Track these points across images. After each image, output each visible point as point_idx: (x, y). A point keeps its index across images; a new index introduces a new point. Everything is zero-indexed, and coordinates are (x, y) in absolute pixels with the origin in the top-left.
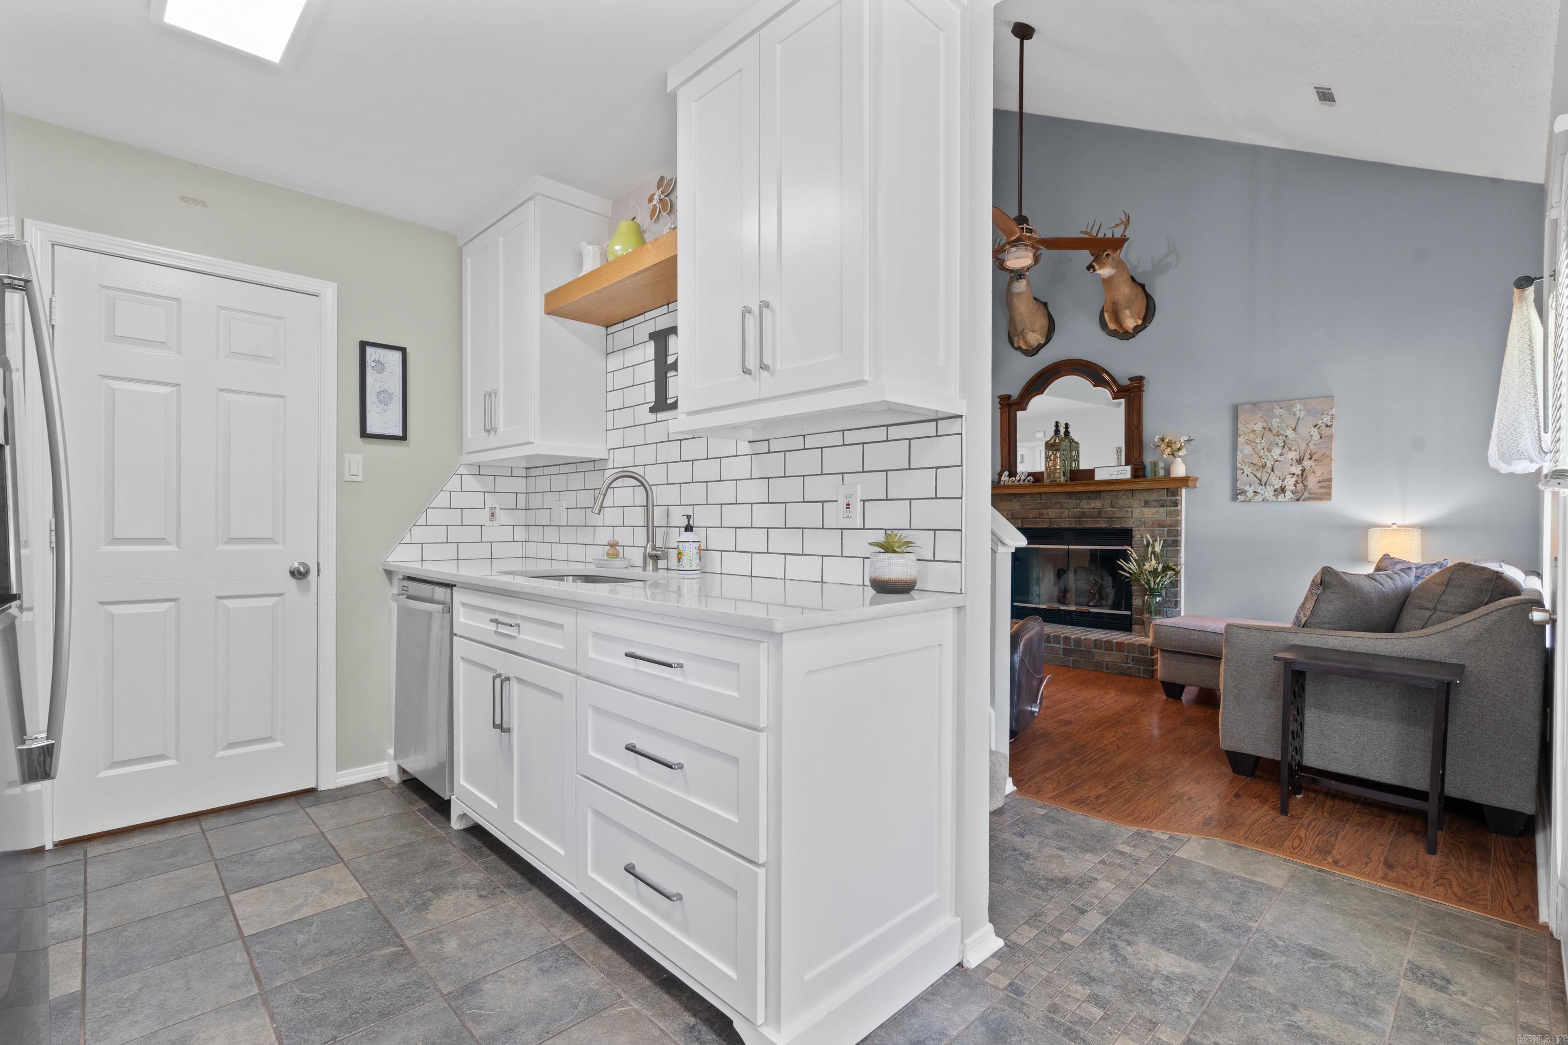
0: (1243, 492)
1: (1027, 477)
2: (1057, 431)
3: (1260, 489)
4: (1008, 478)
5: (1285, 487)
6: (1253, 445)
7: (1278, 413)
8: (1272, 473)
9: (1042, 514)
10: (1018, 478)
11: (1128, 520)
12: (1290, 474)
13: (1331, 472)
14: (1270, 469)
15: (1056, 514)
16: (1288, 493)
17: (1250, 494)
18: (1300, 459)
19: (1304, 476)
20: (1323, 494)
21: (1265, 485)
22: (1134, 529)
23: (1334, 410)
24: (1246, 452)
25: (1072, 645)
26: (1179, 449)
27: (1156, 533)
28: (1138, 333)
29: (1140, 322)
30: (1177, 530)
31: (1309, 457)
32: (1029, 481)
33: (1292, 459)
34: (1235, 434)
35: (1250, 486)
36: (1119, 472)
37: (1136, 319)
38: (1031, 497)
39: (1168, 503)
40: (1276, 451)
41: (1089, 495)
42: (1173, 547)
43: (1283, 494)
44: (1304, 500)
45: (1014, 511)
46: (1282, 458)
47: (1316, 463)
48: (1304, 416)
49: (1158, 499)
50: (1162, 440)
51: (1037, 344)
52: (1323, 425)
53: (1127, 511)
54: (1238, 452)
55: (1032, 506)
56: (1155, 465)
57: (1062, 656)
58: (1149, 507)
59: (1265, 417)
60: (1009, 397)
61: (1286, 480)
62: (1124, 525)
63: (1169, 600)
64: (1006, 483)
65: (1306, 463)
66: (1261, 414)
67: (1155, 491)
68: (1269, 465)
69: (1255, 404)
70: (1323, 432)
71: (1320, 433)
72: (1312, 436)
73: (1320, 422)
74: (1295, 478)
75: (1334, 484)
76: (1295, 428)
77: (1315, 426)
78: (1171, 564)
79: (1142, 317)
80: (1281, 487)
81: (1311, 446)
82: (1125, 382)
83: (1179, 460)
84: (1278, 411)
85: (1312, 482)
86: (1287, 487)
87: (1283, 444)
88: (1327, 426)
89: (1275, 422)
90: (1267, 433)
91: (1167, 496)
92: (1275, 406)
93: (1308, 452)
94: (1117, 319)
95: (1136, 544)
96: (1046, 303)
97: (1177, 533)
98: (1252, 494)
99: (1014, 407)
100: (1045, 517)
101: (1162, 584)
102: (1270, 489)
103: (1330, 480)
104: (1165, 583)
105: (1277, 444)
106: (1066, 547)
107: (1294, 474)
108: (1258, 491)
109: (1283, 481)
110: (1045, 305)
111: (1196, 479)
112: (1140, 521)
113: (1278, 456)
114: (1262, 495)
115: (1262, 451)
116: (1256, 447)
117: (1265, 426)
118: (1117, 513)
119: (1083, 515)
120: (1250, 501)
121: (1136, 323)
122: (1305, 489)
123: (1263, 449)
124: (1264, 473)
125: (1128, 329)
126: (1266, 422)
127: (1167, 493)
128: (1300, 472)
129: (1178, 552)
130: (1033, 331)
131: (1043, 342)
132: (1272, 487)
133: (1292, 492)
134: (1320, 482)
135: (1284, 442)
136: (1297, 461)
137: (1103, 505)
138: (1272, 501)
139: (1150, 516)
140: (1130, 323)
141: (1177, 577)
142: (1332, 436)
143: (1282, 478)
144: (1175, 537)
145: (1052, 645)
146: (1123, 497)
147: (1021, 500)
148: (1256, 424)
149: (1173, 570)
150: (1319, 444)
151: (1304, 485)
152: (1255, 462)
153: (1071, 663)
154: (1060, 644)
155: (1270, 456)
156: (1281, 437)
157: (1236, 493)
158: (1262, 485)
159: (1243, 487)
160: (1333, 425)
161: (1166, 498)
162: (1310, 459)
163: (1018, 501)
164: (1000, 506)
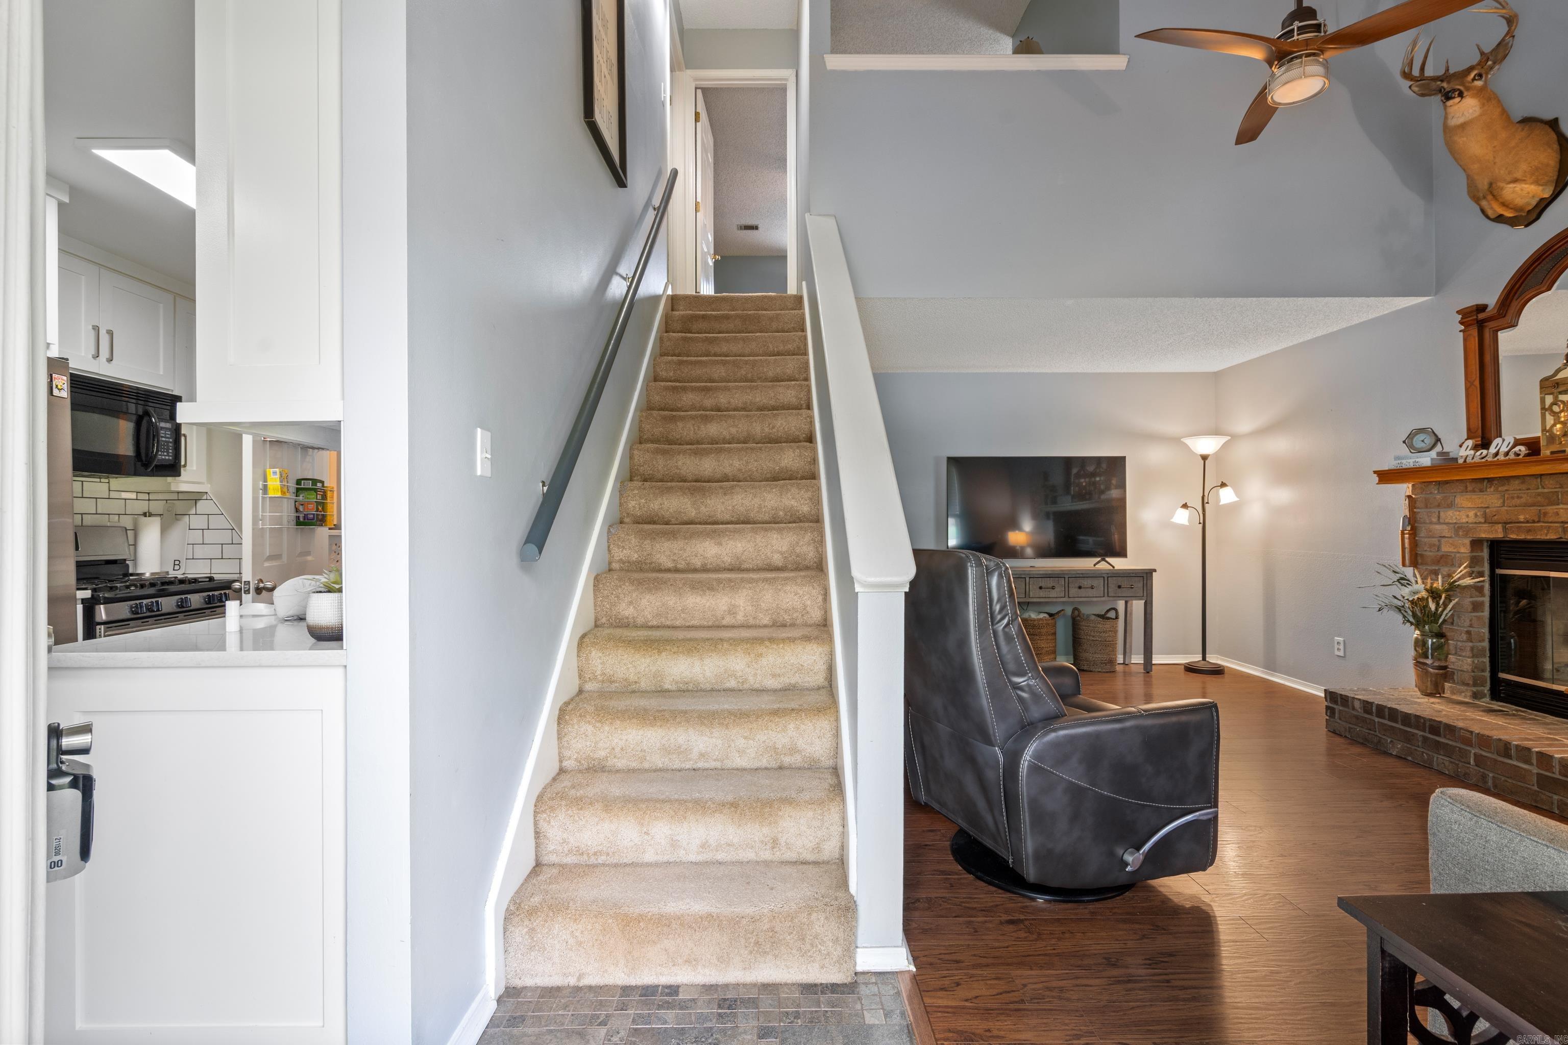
1: (1513, 447)
4: (1472, 452)
10: (1492, 450)
32: (1517, 455)
38: (1523, 483)
45: (1488, 510)
51: (1534, 203)
55: (1523, 500)
57: (1535, 788)
60: (1482, 308)
64: (1469, 460)
96: (1556, 120)
99: (1491, 325)
100: (1551, 520)
110: (1553, 123)
130: (1515, 181)
131: (1546, 195)
145: (1515, 763)
147: (1500, 489)
154: (1531, 764)
163: (1496, 490)
164: (1462, 500)
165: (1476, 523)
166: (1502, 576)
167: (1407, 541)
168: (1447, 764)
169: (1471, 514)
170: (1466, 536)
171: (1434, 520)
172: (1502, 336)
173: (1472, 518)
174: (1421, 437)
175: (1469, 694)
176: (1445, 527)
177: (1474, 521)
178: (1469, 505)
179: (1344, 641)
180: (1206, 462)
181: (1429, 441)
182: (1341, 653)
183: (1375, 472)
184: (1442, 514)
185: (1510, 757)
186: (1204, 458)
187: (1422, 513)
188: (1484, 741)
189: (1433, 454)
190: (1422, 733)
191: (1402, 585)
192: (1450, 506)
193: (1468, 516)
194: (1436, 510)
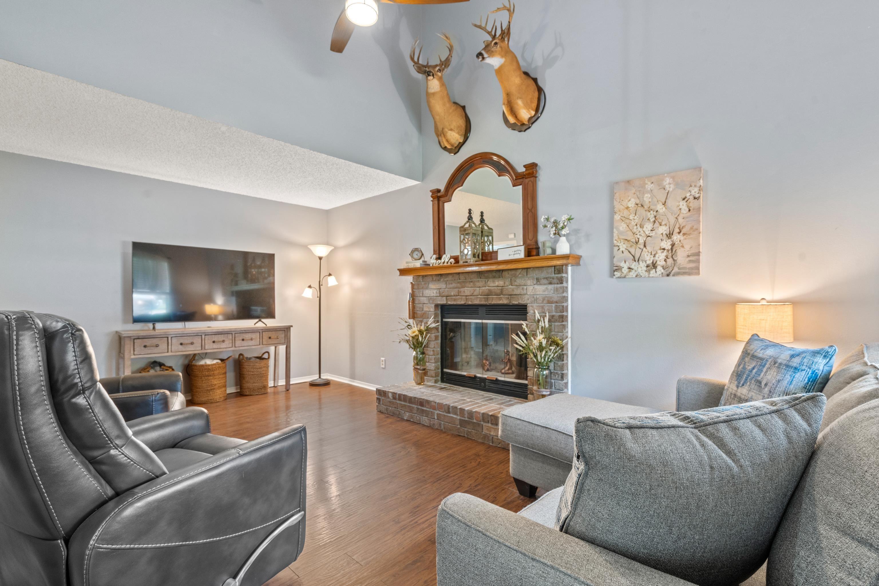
0: (619, 269)
1: (450, 259)
2: (470, 218)
3: (634, 265)
4: (435, 261)
5: (656, 262)
6: (627, 221)
7: (649, 189)
8: (644, 249)
9: (460, 292)
10: (443, 260)
11: (525, 296)
12: (661, 249)
13: (699, 245)
14: (643, 244)
15: (470, 292)
16: (659, 269)
17: (625, 270)
18: (670, 234)
19: (673, 252)
20: (692, 268)
21: (638, 261)
22: (528, 305)
23: (701, 181)
24: (621, 229)
25: (466, 416)
26: (563, 228)
27: (546, 309)
28: (532, 124)
29: (533, 113)
30: (563, 306)
31: (678, 231)
32: (451, 263)
33: (662, 234)
34: (613, 212)
35: (625, 262)
36: (516, 252)
37: (528, 110)
38: (453, 277)
39: (555, 281)
40: (648, 227)
41: (494, 274)
42: (559, 322)
43: (654, 270)
44: (674, 275)
45: (441, 290)
46: (653, 234)
47: (685, 236)
48: (673, 190)
49: (547, 276)
50: (547, 219)
51: (457, 143)
52: (692, 197)
53: (523, 289)
54: (615, 230)
55: (453, 285)
56: (544, 244)
57: (459, 426)
58: (541, 284)
59: (638, 193)
60: (439, 191)
61: (657, 256)
62: (522, 302)
63: (557, 373)
64: (434, 265)
65: (676, 237)
66: (633, 191)
67: (544, 269)
68: (641, 241)
69: (628, 182)
70: (691, 205)
71: (688, 206)
72: (680, 209)
73: (688, 195)
74: (665, 253)
75: (702, 258)
76: (665, 202)
77: (684, 199)
78: (557, 339)
79: (535, 108)
80: (653, 262)
81: (680, 220)
82: (521, 169)
83: (563, 239)
84: (649, 186)
85: (681, 257)
86: (658, 263)
87: (654, 219)
88: (695, 198)
89: (647, 198)
90: (640, 209)
91: (555, 274)
92: (646, 182)
93: (677, 226)
94: (513, 112)
95: (530, 320)
97: (564, 309)
98: (627, 270)
99: (442, 199)
100: (462, 294)
101: (548, 358)
102: (643, 265)
103: (698, 254)
104: (551, 357)
105: (649, 219)
106: (480, 321)
107: (664, 249)
108: (632, 267)
109: (654, 256)
110: (464, 108)
111: (579, 258)
112: (533, 297)
113: (649, 232)
114: (636, 271)
115: (635, 227)
116: (630, 223)
117: (638, 202)
118: (515, 291)
119: (490, 293)
120: (625, 277)
121: (530, 114)
122: (674, 264)
123: (636, 225)
124: (638, 249)
125: (523, 120)
126: (638, 198)
127: (555, 271)
128: (670, 247)
129: (564, 327)
130: (451, 130)
131: (461, 141)
132: (644, 263)
133: (663, 267)
134: (688, 256)
135: (655, 217)
136: (667, 236)
137: (505, 283)
138: (645, 277)
139: (541, 293)
140: (525, 114)
141: (563, 351)
142: (700, 208)
143: (653, 253)
144: (561, 312)
145: (452, 415)
146: (520, 276)
147: (445, 280)
148: (630, 200)
149: (557, 345)
150: (687, 218)
151: (674, 260)
152: (629, 239)
153: (466, 434)
154: (457, 415)
155: (642, 232)
156: (652, 212)
157: (614, 269)
158: (635, 261)
159: (618, 264)
160: (701, 197)
161: (553, 275)
162: (679, 233)
164: (432, 286)
165: (436, 296)
166: (445, 322)
167: (411, 306)
168: (426, 420)
169: (435, 291)
170: (433, 303)
171: (421, 295)
172: (446, 205)
173: (435, 295)
174: (416, 253)
175: (433, 381)
176: (425, 298)
177: (436, 295)
178: (434, 288)
179: (385, 360)
180: (321, 261)
181: (420, 255)
182: (383, 366)
183: (398, 270)
184: (424, 291)
185: (449, 412)
186: (320, 258)
187: (417, 292)
188: (440, 406)
189: (421, 261)
190: (416, 406)
191: (409, 328)
192: (427, 288)
193: (433, 293)
194: (422, 290)
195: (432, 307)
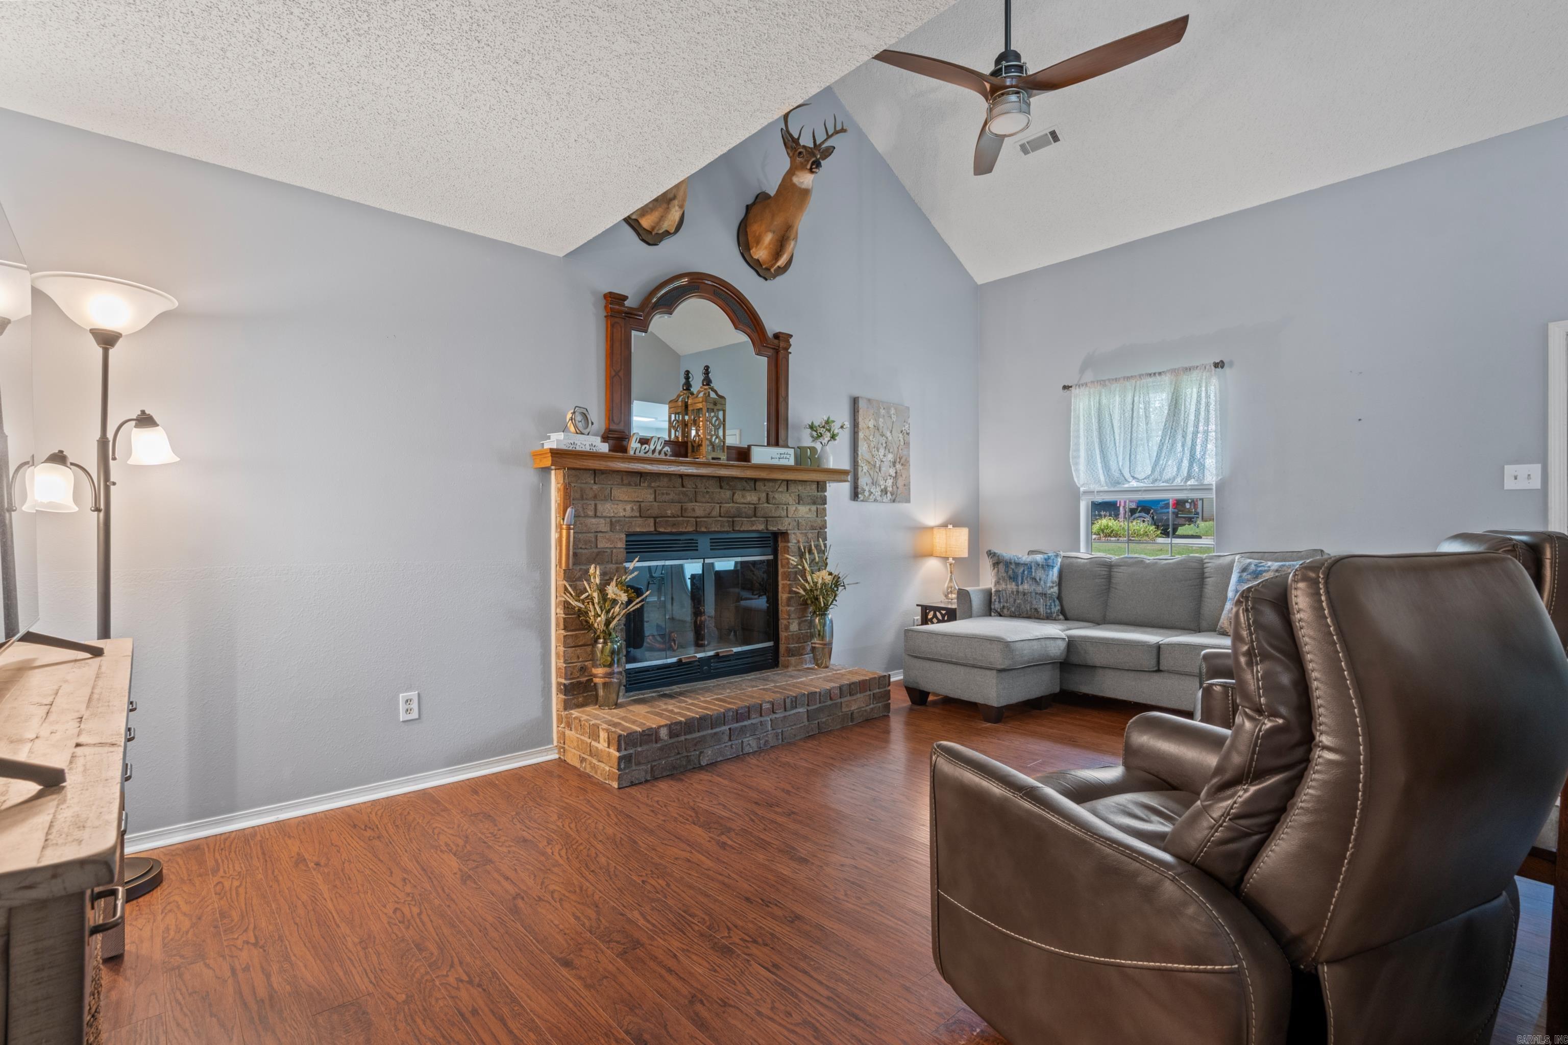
0: (863, 491)
1: (663, 448)
4: (639, 445)
6: (868, 442)
7: (882, 414)
8: (880, 473)
9: (686, 509)
10: (652, 446)
11: (784, 520)
12: (889, 475)
13: (910, 476)
14: (879, 469)
15: (704, 510)
16: (889, 495)
17: (867, 493)
19: (897, 479)
20: (906, 497)
21: (876, 484)
22: (788, 532)
23: (910, 419)
24: (863, 448)
27: (809, 537)
28: (777, 276)
29: (784, 263)
31: (899, 460)
33: (890, 461)
34: (855, 428)
35: (867, 485)
36: (782, 456)
37: (786, 258)
39: (818, 501)
40: (882, 451)
41: (744, 484)
43: (885, 495)
44: (896, 502)
45: (643, 505)
46: (885, 459)
47: (903, 467)
48: (895, 421)
49: (809, 494)
53: (782, 509)
54: (858, 448)
55: (671, 497)
58: (801, 504)
59: (875, 416)
60: (622, 300)
62: (781, 527)
65: (898, 466)
66: (873, 411)
67: (808, 483)
68: (879, 465)
69: (869, 400)
71: (904, 439)
72: (900, 440)
73: (903, 429)
74: (892, 480)
75: (912, 488)
76: (891, 431)
77: (901, 432)
80: (883, 487)
81: (900, 450)
82: (771, 336)
85: (902, 485)
86: (887, 488)
87: (885, 445)
88: (907, 433)
89: (881, 422)
90: (876, 431)
91: (818, 491)
92: (880, 406)
93: (898, 455)
94: (780, 249)
95: (791, 553)
99: (627, 322)
100: (689, 515)
103: (909, 484)
105: (882, 444)
108: (872, 490)
109: (885, 482)
112: (795, 522)
113: (883, 457)
114: (874, 495)
115: (873, 449)
116: (870, 444)
117: (875, 424)
118: (773, 511)
119: (737, 514)
120: (866, 500)
122: (898, 491)
124: (877, 473)
125: (774, 266)
126: (876, 420)
128: (894, 475)
131: (671, 230)
132: (879, 487)
133: (891, 493)
136: (893, 463)
137: (759, 499)
138: (880, 502)
139: (804, 515)
140: (782, 260)
142: (910, 443)
143: (884, 479)
146: (776, 490)
147: (653, 484)
148: (869, 420)
150: (904, 450)
151: (898, 487)
152: (869, 460)
155: (878, 456)
156: (883, 437)
157: (857, 491)
159: (862, 486)
160: (910, 434)
161: (816, 493)
163: (650, 486)
164: (620, 493)
165: (632, 517)
169: (628, 507)
170: (620, 531)
171: (591, 513)
172: (635, 335)
173: (628, 513)
176: (602, 521)
177: (631, 515)
178: (626, 499)
179: (419, 694)
180: (112, 352)
182: (415, 715)
184: (599, 507)
186: (107, 340)
192: (609, 498)
193: (625, 510)
194: (592, 502)
195: (620, 539)
